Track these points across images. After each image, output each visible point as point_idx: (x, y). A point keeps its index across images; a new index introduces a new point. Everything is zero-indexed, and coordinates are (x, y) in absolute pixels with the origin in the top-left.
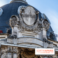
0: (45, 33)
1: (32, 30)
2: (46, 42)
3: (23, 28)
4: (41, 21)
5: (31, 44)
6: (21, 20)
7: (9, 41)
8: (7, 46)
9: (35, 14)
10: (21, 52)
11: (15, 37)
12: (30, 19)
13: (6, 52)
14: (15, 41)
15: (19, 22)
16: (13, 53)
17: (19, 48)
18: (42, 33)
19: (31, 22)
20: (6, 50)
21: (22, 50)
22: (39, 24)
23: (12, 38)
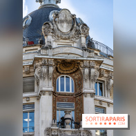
0: (83, 40)
1: (69, 38)
2: (85, 50)
3: (58, 37)
4: (79, 26)
5: (69, 54)
6: (55, 27)
7: (43, 52)
8: (41, 59)
9: (71, 19)
10: (57, 65)
11: (50, 47)
12: (65, 25)
13: (41, 65)
14: (50, 52)
15: (53, 29)
16: (48, 66)
17: (55, 60)
18: (81, 40)
19: (67, 29)
20: (41, 63)
21: (58, 62)
22: (76, 31)
23: (47, 48)
